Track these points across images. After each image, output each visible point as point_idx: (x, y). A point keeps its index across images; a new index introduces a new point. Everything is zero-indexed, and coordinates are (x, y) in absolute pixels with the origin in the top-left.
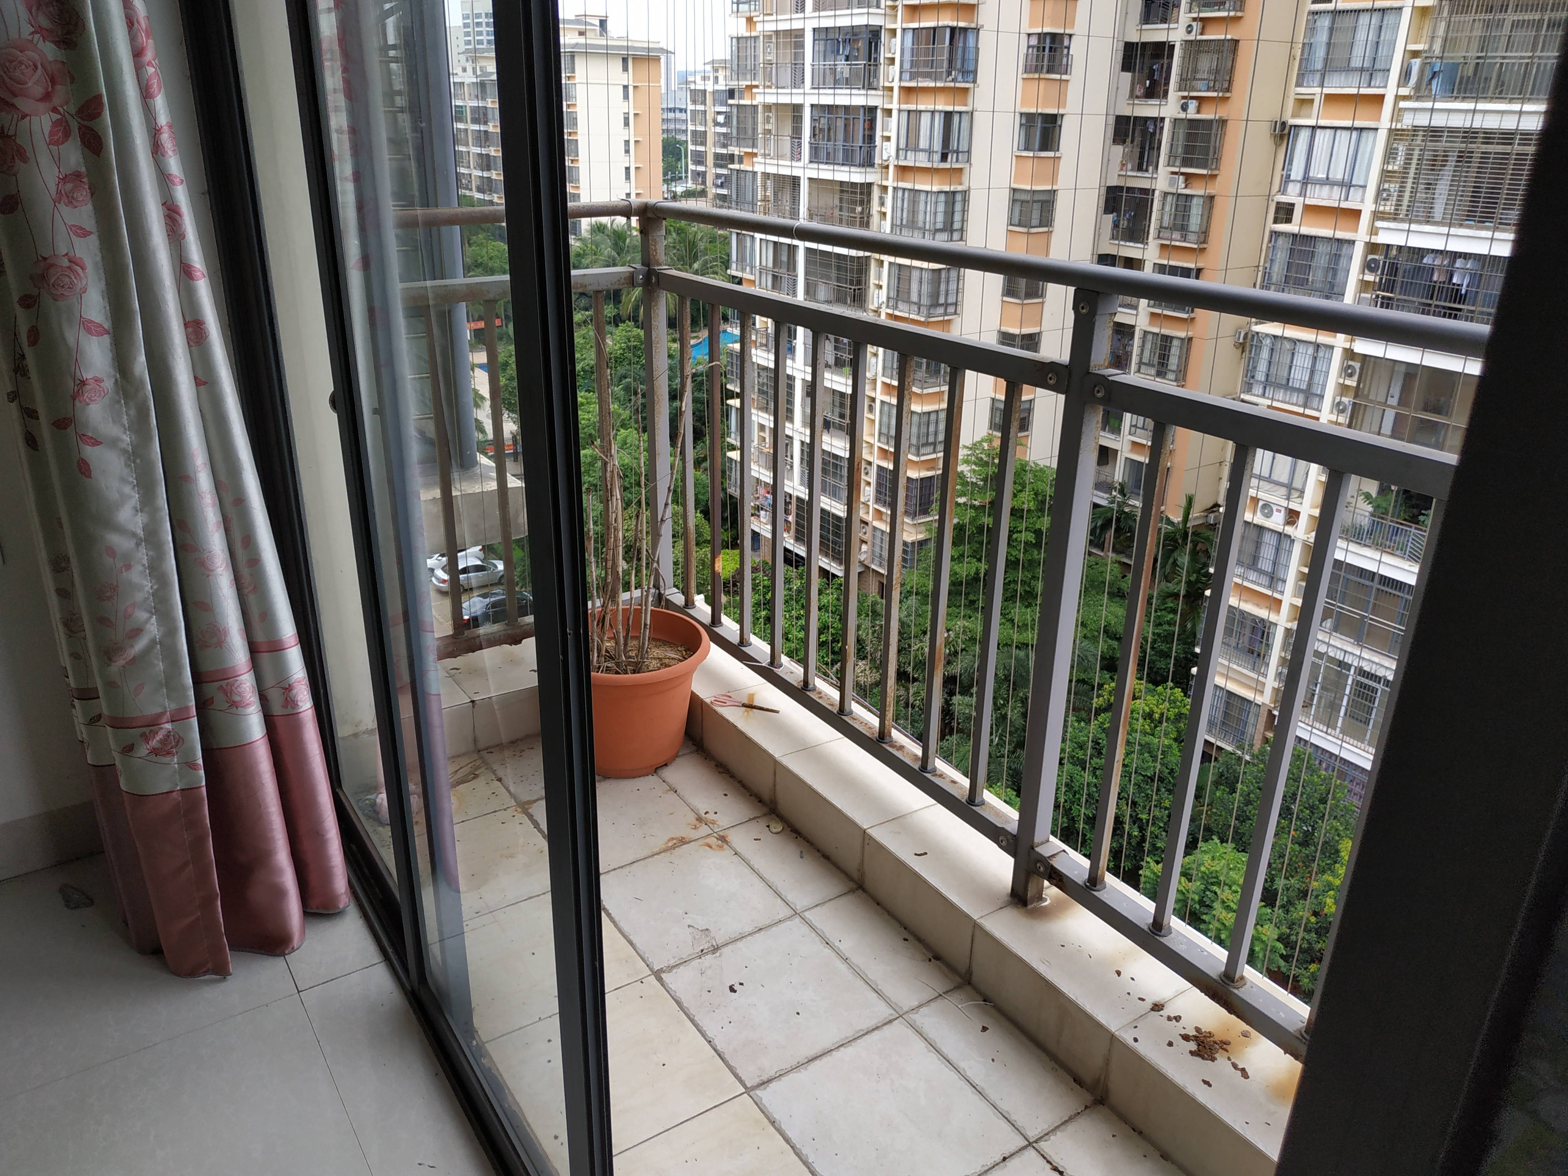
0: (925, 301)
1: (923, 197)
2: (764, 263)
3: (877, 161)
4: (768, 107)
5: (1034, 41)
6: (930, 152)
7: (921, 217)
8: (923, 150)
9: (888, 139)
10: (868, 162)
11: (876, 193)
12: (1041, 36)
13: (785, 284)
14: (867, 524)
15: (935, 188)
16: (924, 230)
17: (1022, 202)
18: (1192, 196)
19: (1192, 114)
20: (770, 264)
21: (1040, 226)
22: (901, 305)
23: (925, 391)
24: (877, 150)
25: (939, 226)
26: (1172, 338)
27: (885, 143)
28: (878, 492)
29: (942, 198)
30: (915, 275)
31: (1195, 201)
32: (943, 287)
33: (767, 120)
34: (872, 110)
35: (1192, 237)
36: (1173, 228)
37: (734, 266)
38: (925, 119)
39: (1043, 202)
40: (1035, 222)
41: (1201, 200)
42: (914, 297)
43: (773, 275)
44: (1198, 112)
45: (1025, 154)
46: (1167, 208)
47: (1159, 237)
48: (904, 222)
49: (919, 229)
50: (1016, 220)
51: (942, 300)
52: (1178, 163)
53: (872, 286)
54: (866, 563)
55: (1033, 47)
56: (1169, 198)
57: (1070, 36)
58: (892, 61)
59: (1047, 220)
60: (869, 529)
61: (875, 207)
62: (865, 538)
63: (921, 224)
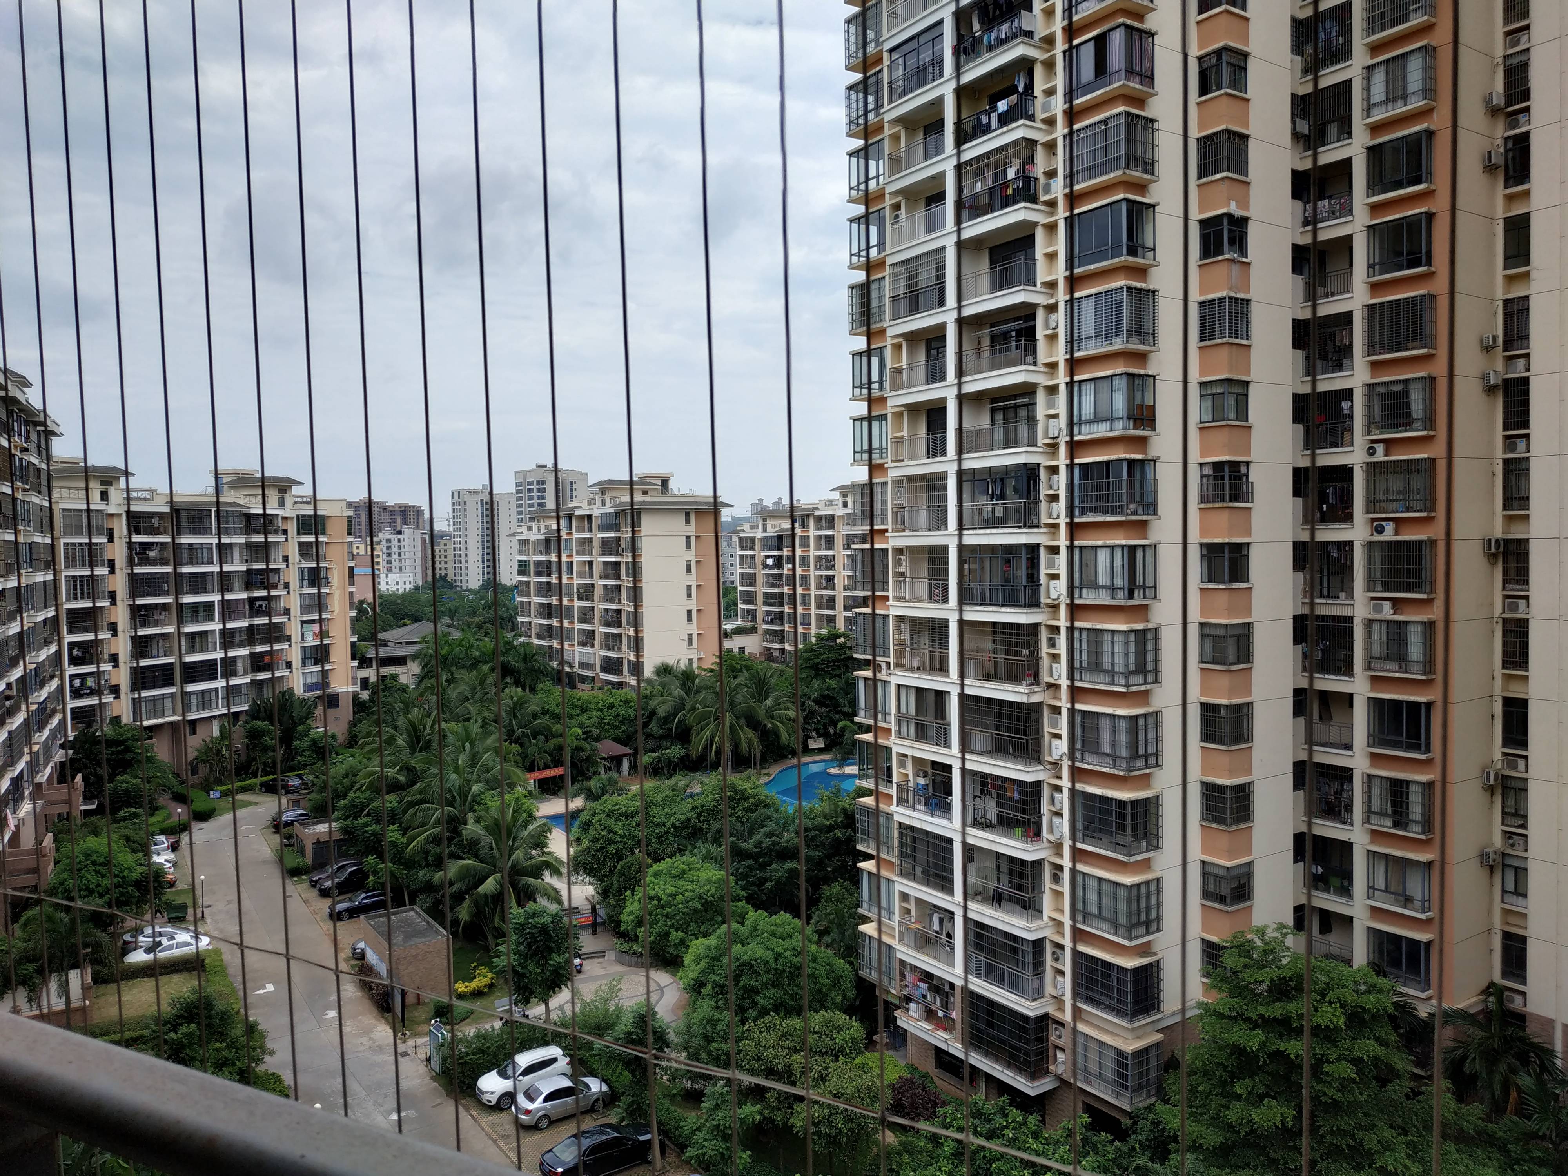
0: (1124, 752)
1: (1107, 637)
2: (904, 710)
3: (1043, 600)
4: (899, 551)
5: (1208, 471)
6: (1112, 589)
7: (1107, 659)
8: (1103, 587)
9: (1055, 577)
10: (1034, 603)
11: (1044, 635)
12: (1218, 466)
13: (932, 733)
14: (1062, 1025)
15: (1124, 627)
16: (1112, 673)
17: (1214, 636)
18: (1407, 623)
19: (1389, 535)
20: (912, 711)
21: (1238, 663)
22: (1087, 757)
23: (1133, 859)
24: (1043, 590)
25: (1132, 668)
26: (1408, 783)
27: (1053, 582)
28: (1075, 984)
29: (1132, 637)
30: (1105, 724)
31: (1412, 628)
32: (1141, 736)
33: (898, 563)
34: (1033, 549)
35: (1416, 668)
36: (1388, 658)
37: (862, 713)
38: (1103, 557)
39: (1238, 637)
40: (1232, 659)
41: (1419, 628)
42: (1106, 748)
43: (917, 724)
44: (1397, 533)
45: (1211, 586)
46: (1376, 636)
47: (1369, 668)
48: (1085, 664)
49: (1107, 671)
50: (1209, 657)
51: (1142, 751)
52: (1379, 587)
53: (1047, 737)
54: (1065, 1077)
55: (1207, 476)
56: (1376, 627)
57: (1248, 464)
58: (1054, 498)
59: (1245, 654)
60: (1066, 1033)
61: (1044, 649)
62: (1061, 1042)
63: (1107, 666)
